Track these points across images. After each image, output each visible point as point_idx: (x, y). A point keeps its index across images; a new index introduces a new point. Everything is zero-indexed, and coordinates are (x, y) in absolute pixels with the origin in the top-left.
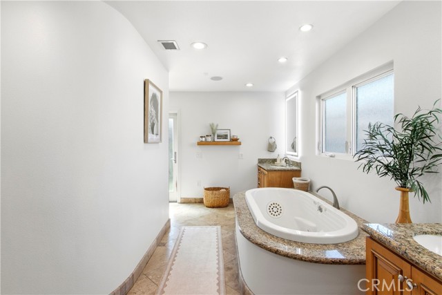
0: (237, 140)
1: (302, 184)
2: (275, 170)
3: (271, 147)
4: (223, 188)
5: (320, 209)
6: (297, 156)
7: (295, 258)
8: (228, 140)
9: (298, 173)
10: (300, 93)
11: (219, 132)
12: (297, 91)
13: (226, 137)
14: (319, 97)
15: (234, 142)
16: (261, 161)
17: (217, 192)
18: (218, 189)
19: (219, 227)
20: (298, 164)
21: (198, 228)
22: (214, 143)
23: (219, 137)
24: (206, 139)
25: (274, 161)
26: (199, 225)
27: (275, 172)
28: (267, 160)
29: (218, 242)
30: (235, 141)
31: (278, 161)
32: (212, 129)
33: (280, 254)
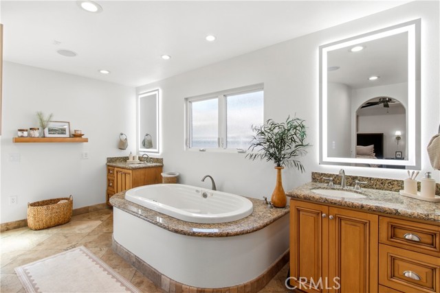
0: (80, 136)
1: (172, 178)
2: (140, 168)
3: (122, 145)
4: (63, 199)
5: (205, 196)
6: (158, 153)
7: (243, 234)
8: (67, 135)
9: (160, 168)
10: (161, 91)
11: (52, 125)
12: (158, 90)
13: (63, 131)
14: (186, 99)
15: (77, 139)
16: (110, 160)
17: (55, 206)
18: (54, 201)
19: (82, 247)
20: (160, 160)
21: (49, 261)
22: (43, 139)
23: (51, 131)
24: (29, 134)
25: (125, 159)
26: (47, 256)
27: (140, 170)
28: (118, 158)
29: (97, 264)
30: (77, 137)
31: (131, 159)
32: (41, 120)
33: (230, 236)
